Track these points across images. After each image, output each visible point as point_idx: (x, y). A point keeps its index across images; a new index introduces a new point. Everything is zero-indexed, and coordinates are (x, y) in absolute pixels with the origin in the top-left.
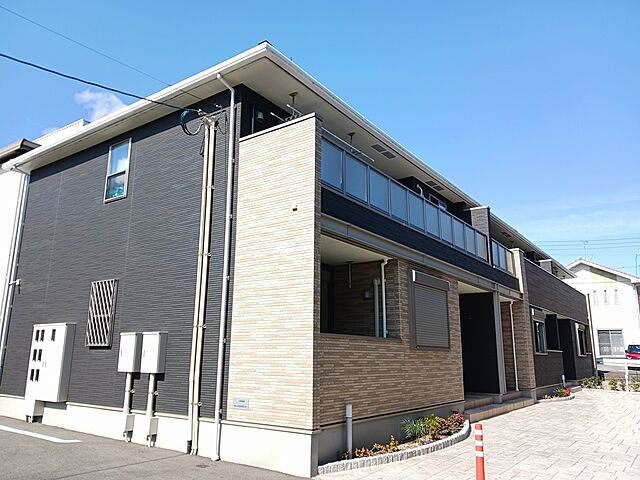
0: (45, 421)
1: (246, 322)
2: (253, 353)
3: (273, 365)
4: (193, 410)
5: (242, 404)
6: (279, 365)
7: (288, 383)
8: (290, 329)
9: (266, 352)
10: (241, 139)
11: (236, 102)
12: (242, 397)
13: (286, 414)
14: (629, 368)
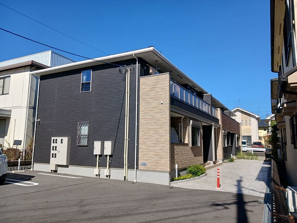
0: (58, 172)
1: (145, 139)
2: (147, 149)
3: (155, 152)
4: (126, 167)
5: (144, 164)
6: (157, 152)
7: (160, 158)
8: (161, 142)
9: (153, 148)
10: (140, 77)
11: (138, 64)
12: (144, 162)
13: (160, 167)
14: (254, 151)
